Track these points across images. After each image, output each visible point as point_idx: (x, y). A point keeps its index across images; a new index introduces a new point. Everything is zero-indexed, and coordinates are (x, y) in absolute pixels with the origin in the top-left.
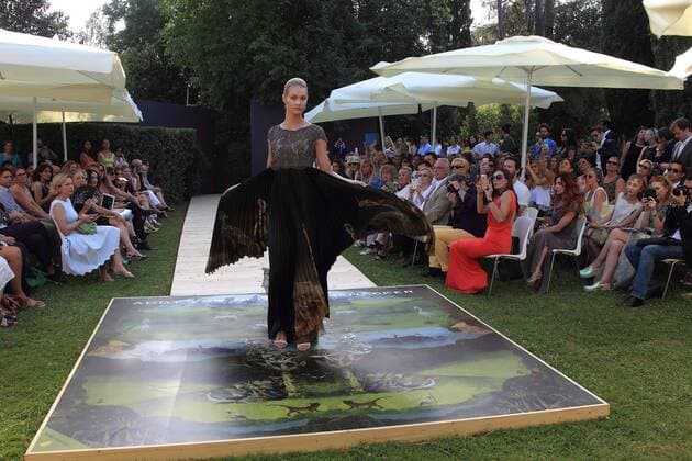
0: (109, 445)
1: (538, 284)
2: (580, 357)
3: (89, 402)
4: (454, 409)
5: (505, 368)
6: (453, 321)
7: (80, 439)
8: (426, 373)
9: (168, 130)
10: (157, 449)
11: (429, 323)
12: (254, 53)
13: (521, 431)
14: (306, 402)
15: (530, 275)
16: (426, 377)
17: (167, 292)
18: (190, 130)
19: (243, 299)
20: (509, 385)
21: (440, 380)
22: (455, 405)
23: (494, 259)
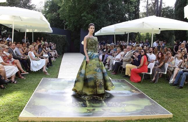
0: (40, 116)
1: (155, 81)
2: (165, 101)
3: (35, 104)
4: (131, 113)
5: (145, 103)
6: (131, 89)
7: (33, 114)
8: (124, 103)
9: (59, 35)
10: (52, 118)
11: (125, 90)
12: (82, 17)
13: (149, 120)
14: (92, 108)
15: (152, 78)
16: (124, 104)
17: (57, 77)
18: (65, 36)
20: (146, 107)
21: (128, 105)
22: (131, 112)
23: (143, 74)
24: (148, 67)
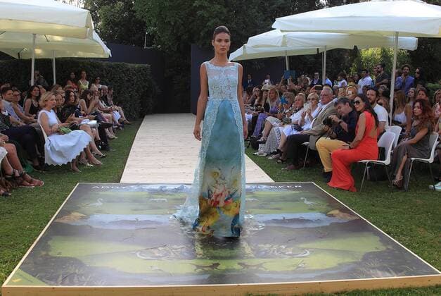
0: (62, 284)
2: (426, 240)
3: (50, 253)
4: (322, 273)
5: (366, 245)
6: (329, 208)
7: (41, 279)
8: (302, 246)
9: (130, 65)
10: (95, 289)
11: (312, 209)
12: (196, 9)
13: (374, 292)
14: (210, 262)
16: (303, 249)
17: (118, 181)
18: (146, 65)
19: (172, 187)
20: (367, 257)
21: (314, 251)
22: (322, 270)
23: (365, 164)
24: (380, 143)
